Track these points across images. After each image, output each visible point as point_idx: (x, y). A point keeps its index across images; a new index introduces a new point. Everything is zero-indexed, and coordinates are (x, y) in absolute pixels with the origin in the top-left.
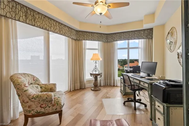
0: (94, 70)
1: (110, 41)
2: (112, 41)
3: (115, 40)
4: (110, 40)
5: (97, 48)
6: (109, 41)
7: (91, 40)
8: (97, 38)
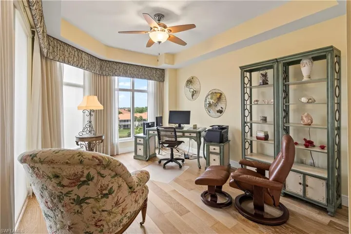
0: (84, 129)
1: (107, 75)
2: (111, 74)
3: (116, 73)
4: (107, 73)
5: (82, 84)
6: (104, 73)
7: (77, 66)
8: (88, 64)
